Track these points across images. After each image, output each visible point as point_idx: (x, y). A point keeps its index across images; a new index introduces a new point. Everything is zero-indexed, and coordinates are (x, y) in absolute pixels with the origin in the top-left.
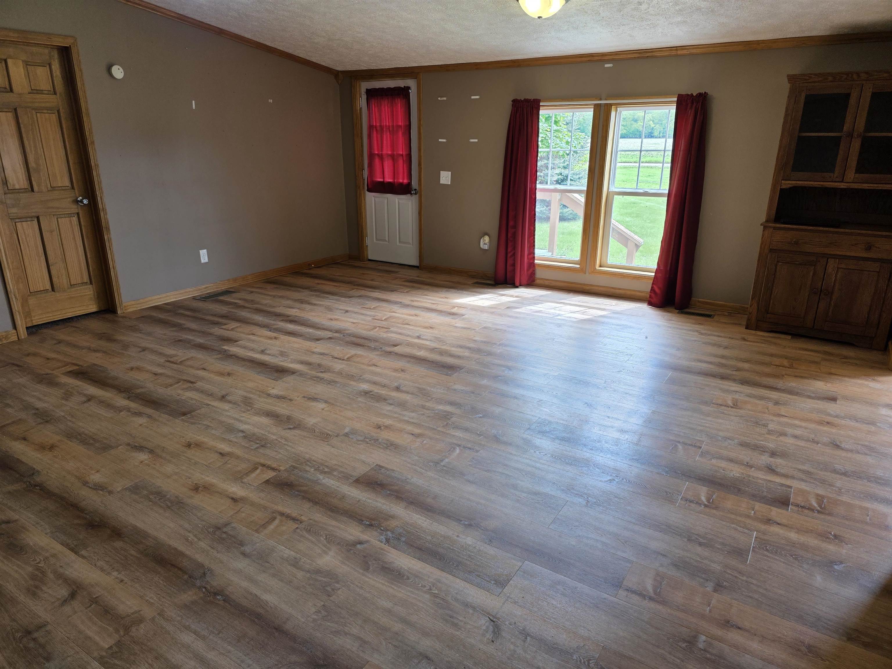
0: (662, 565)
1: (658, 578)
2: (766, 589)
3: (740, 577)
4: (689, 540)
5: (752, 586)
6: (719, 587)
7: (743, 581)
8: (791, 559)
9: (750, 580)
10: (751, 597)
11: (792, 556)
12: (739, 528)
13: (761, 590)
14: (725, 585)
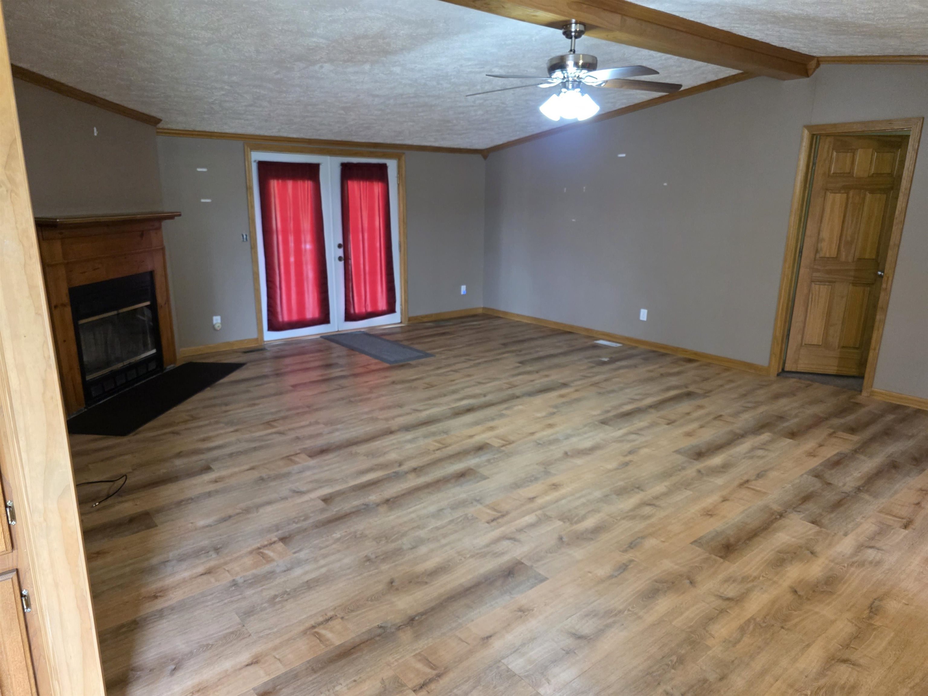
0: (278, 566)
1: (269, 559)
2: (207, 606)
3: (229, 600)
4: (286, 591)
5: (217, 601)
6: (235, 584)
7: (226, 599)
8: (210, 642)
9: (222, 603)
10: (212, 594)
11: (212, 645)
12: (270, 632)
13: (210, 603)
14: (232, 587)
